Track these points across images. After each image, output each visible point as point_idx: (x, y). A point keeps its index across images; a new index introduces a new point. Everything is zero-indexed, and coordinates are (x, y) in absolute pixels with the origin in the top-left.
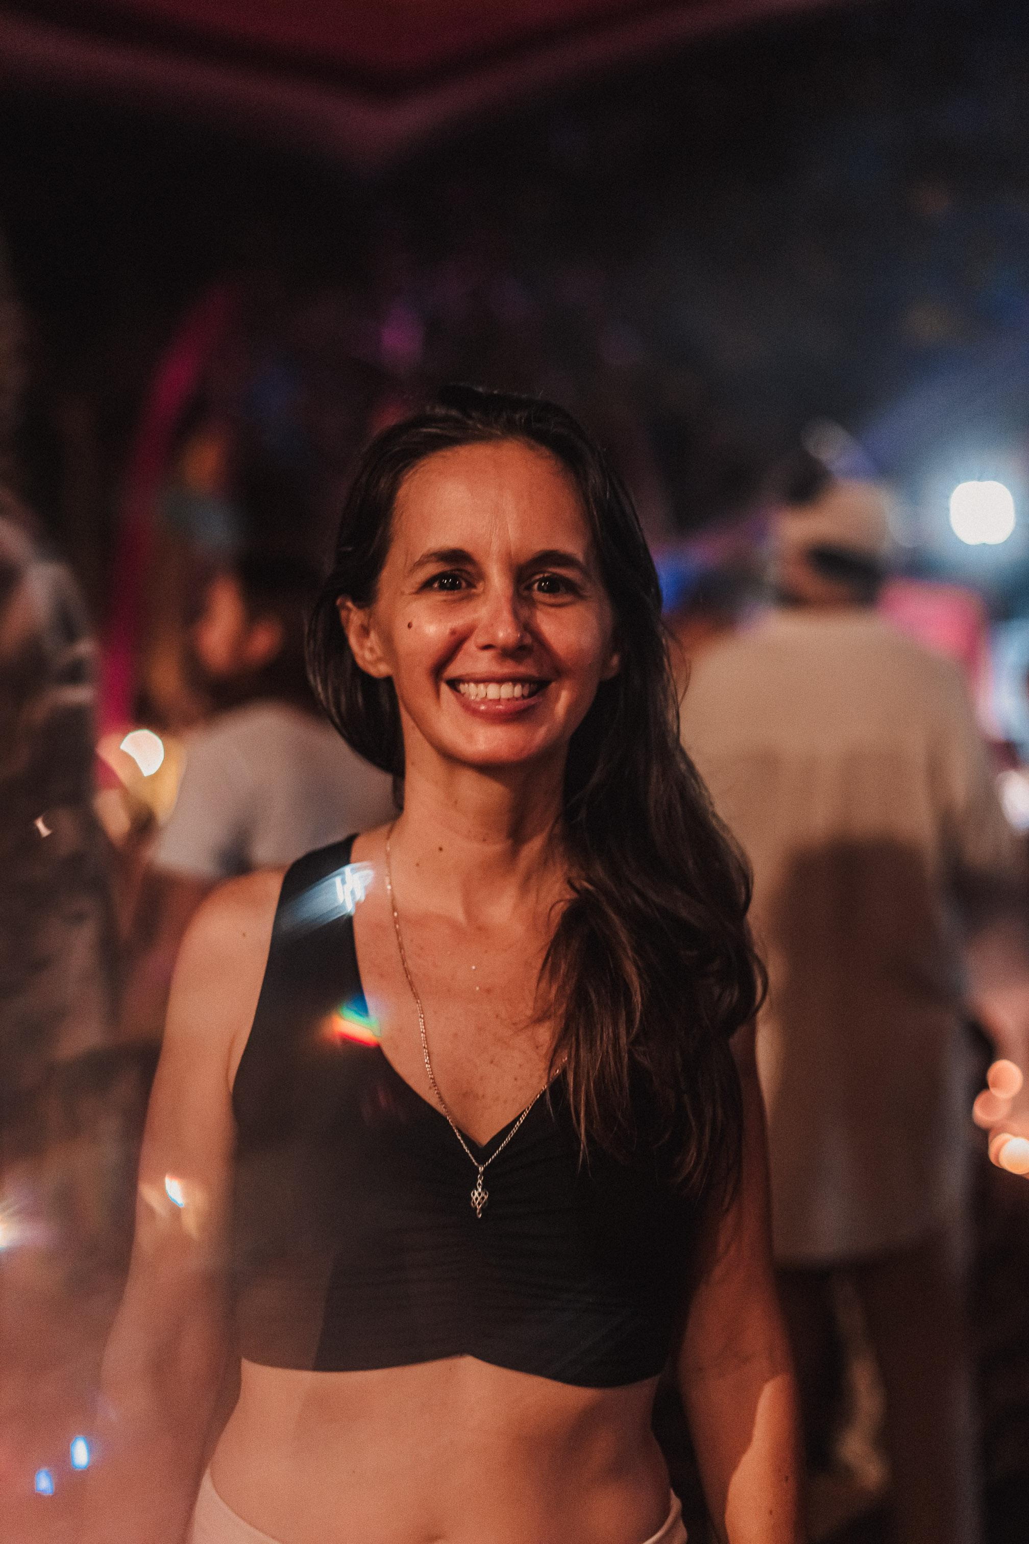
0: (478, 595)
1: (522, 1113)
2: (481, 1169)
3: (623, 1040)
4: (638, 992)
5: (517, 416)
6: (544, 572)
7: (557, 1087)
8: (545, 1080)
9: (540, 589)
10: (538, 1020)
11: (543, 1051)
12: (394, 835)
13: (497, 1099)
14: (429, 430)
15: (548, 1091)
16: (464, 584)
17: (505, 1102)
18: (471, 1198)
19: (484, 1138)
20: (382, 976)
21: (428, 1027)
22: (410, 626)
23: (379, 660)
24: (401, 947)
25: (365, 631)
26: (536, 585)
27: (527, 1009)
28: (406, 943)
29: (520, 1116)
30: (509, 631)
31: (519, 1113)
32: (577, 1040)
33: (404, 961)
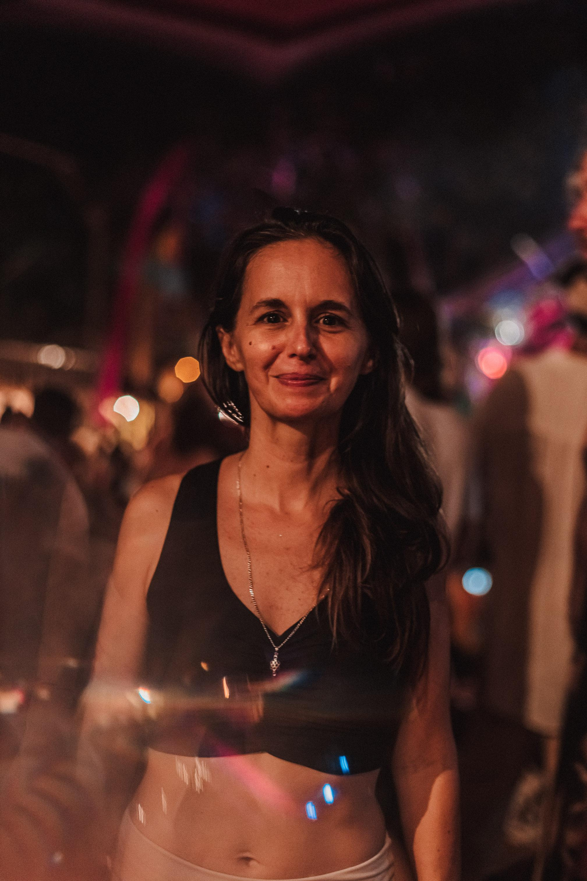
0: (289, 326)
1: (301, 619)
2: (277, 649)
3: (359, 580)
4: (370, 554)
5: (314, 224)
6: (326, 313)
7: (322, 605)
8: (315, 601)
9: (324, 322)
10: (314, 567)
11: (315, 584)
12: (243, 459)
13: (289, 610)
14: (266, 233)
15: (317, 608)
16: (281, 320)
17: (293, 612)
18: (270, 665)
19: (280, 632)
20: (230, 538)
21: (253, 568)
22: (250, 344)
23: (238, 361)
24: (242, 522)
25: (230, 345)
26: (321, 321)
27: (308, 560)
28: (245, 520)
29: (300, 620)
30: (304, 346)
31: (300, 618)
32: (335, 578)
33: (243, 530)
